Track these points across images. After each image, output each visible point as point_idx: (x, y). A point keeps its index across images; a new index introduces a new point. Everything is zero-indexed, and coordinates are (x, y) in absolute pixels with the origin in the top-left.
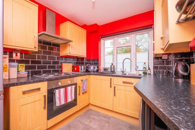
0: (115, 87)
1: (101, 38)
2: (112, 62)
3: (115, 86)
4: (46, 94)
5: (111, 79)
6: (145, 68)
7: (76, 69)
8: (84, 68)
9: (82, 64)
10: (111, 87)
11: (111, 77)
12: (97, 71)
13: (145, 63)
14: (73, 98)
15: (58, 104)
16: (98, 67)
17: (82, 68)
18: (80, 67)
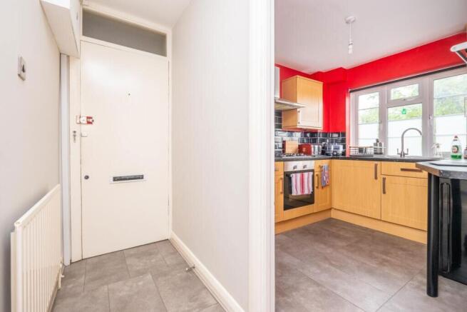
0: (384, 179)
1: (351, 92)
2: (378, 138)
3: (385, 177)
4: (282, 176)
5: (376, 166)
6: (456, 146)
7: (304, 150)
8: (319, 148)
9: (314, 141)
10: (376, 178)
11: (376, 162)
12: (344, 154)
13: (456, 137)
14: (311, 190)
15: (294, 193)
16: (344, 147)
17: (316, 149)
18: (312, 146)
